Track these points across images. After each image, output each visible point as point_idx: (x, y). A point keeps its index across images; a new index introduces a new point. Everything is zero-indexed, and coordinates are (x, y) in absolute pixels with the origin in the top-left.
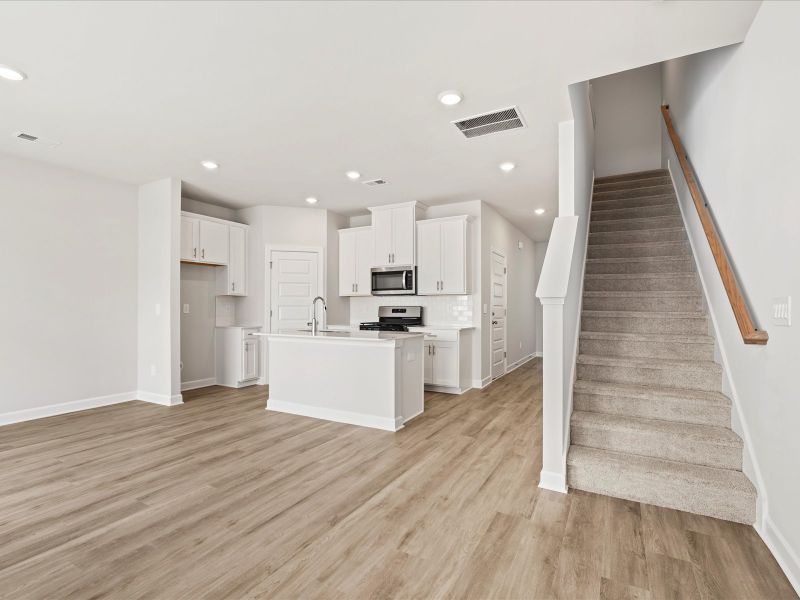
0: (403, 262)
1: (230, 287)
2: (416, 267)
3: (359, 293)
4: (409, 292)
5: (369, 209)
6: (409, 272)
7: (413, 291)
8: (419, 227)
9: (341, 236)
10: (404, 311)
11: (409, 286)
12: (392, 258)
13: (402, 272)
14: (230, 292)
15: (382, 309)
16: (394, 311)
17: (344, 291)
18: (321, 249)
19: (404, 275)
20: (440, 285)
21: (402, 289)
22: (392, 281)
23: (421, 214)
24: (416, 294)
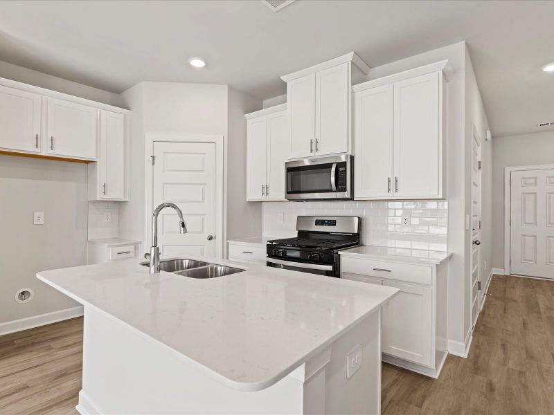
0: (332, 149)
1: (100, 189)
2: (352, 158)
3: (271, 197)
4: (340, 195)
5: (284, 78)
6: (341, 165)
7: (347, 195)
8: (358, 95)
9: (249, 122)
10: (332, 223)
11: (340, 185)
12: (314, 145)
13: (330, 166)
14: (100, 196)
15: (301, 219)
16: (319, 223)
17: (253, 195)
18: (220, 138)
19: (333, 169)
20: (393, 184)
21: (331, 191)
22: (314, 180)
23: (360, 73)
24: (351, 199)
